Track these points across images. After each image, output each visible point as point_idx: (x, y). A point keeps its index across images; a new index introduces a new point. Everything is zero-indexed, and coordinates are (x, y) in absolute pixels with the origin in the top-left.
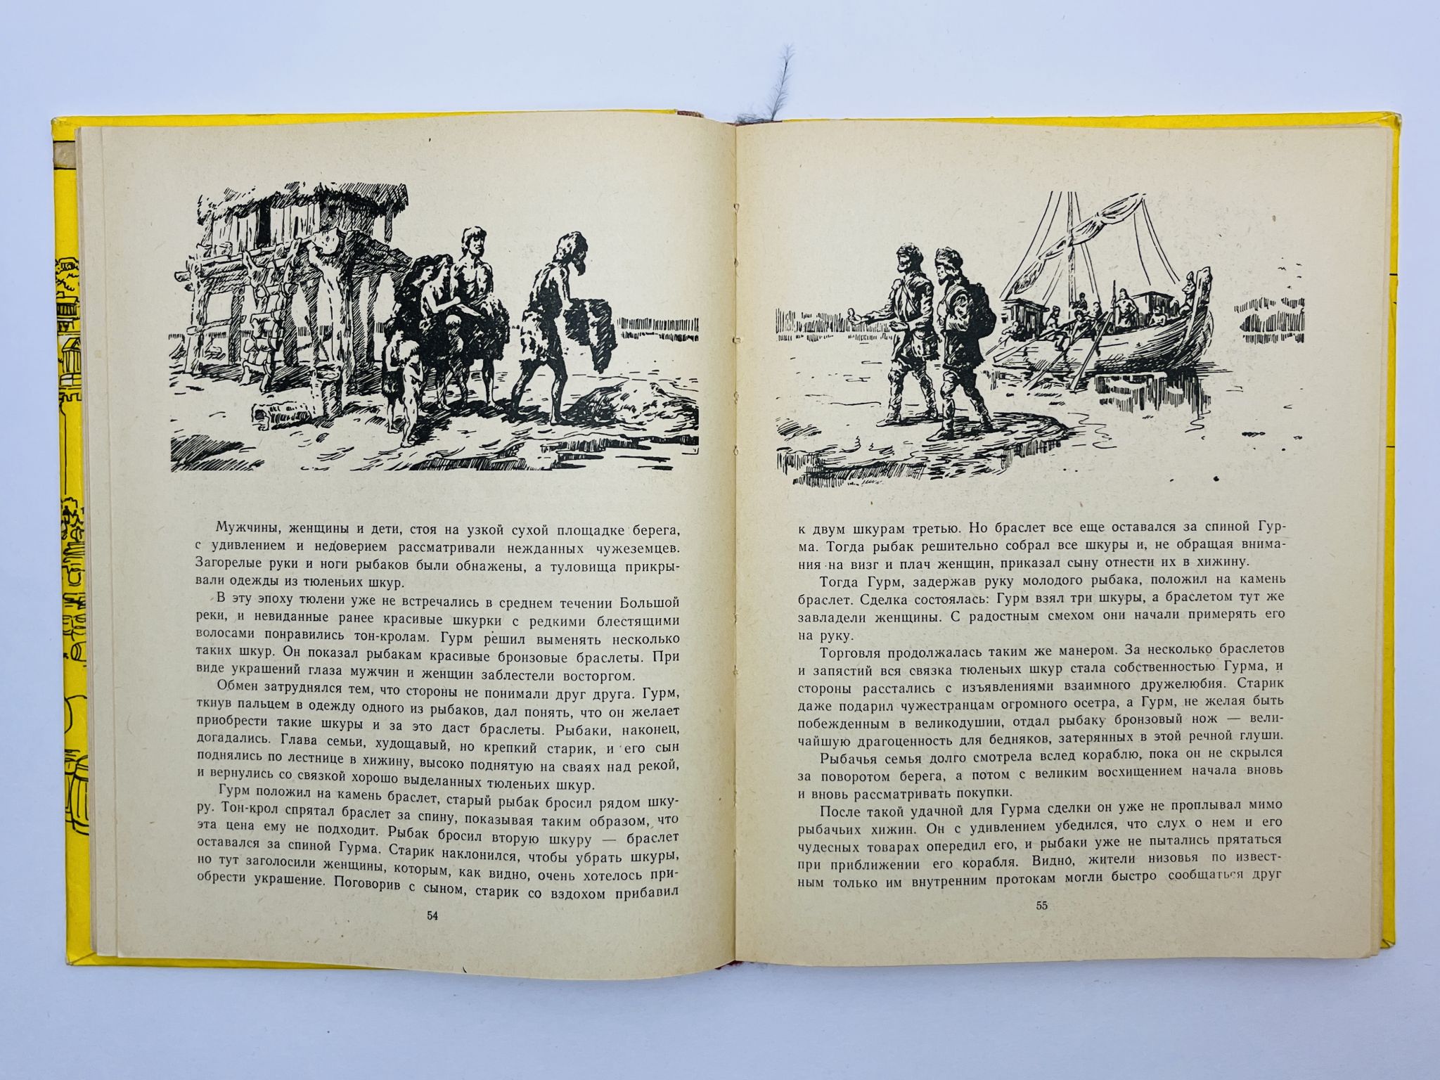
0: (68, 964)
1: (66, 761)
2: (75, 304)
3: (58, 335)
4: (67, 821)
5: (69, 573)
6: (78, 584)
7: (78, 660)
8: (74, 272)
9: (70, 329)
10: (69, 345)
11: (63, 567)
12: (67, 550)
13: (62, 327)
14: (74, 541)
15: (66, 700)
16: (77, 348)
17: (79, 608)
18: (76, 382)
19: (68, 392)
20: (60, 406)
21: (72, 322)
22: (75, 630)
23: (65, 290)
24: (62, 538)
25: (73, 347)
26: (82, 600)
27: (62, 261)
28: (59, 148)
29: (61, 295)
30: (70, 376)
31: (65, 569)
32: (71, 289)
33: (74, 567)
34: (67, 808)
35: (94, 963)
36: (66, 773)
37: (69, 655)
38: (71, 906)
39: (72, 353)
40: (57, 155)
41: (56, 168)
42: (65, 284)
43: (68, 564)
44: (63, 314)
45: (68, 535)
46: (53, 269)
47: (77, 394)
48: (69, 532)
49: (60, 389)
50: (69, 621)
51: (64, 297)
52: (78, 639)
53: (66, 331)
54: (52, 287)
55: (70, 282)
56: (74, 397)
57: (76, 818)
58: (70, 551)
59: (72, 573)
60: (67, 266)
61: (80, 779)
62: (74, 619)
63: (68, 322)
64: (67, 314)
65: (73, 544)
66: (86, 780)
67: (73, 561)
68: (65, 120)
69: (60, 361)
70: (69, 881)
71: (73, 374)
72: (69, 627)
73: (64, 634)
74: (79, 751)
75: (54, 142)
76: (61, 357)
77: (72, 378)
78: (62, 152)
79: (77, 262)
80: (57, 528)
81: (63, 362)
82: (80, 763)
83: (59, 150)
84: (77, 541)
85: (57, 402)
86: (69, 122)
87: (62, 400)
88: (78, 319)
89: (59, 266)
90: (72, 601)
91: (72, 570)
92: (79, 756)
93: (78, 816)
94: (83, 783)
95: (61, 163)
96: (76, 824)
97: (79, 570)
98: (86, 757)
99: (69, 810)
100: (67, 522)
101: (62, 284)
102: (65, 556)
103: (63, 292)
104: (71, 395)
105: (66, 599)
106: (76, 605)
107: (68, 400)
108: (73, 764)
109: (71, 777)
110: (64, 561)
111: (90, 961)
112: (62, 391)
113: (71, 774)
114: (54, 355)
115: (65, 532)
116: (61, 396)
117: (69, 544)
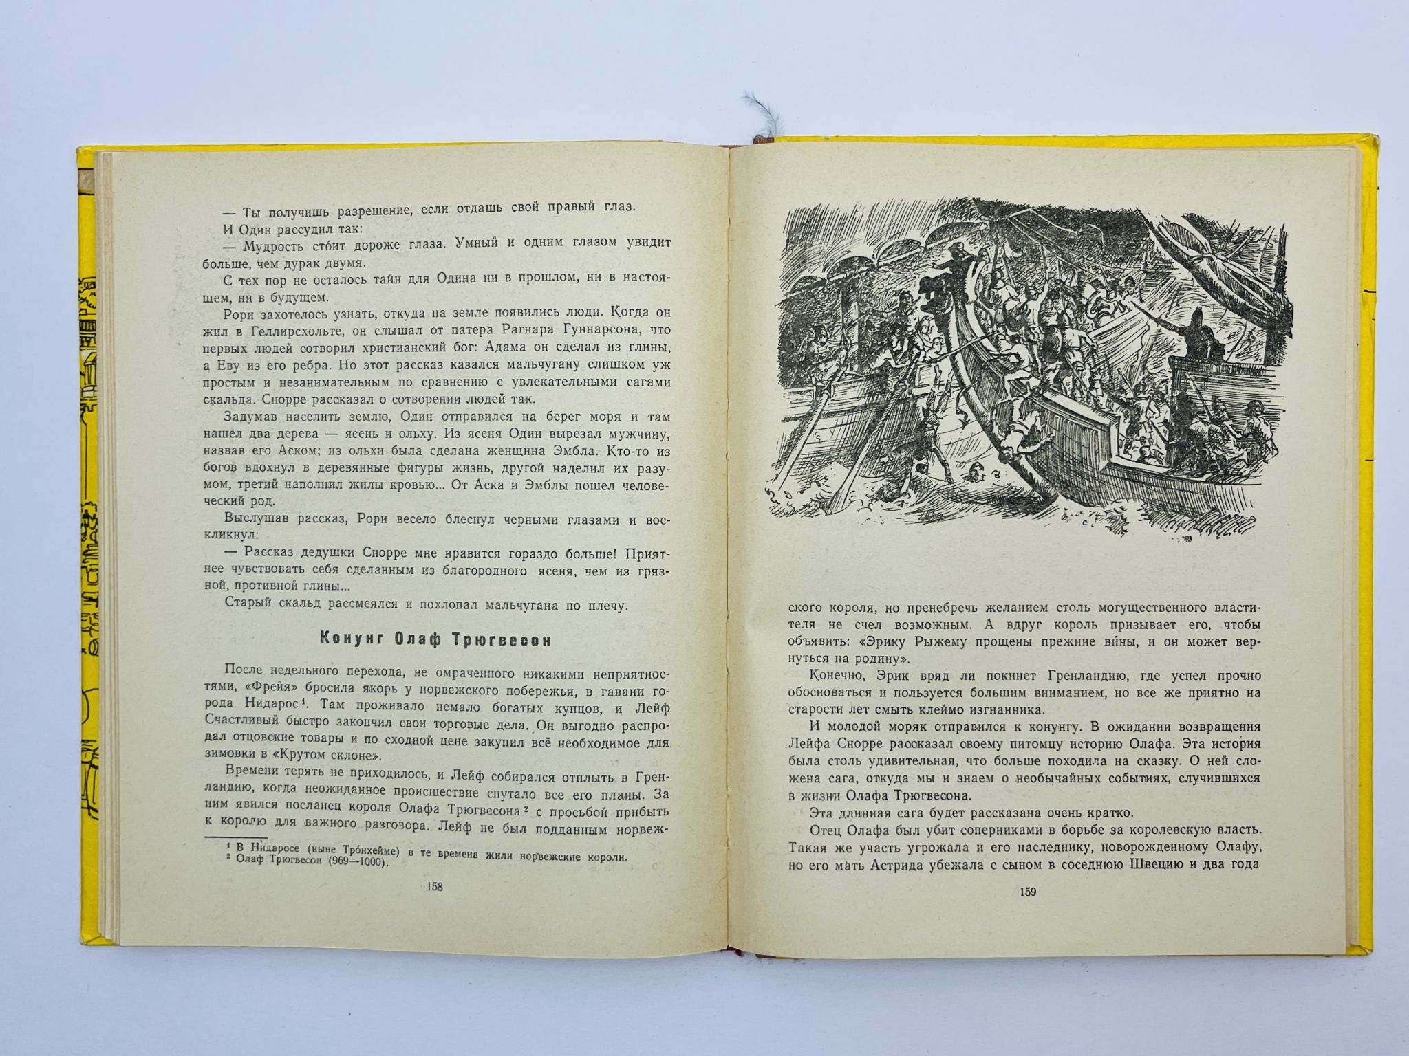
0: (82, 944)
1: (82, 751)
2: (96, 321)
3: (81, 350)
4: (83, 808)
5: (88, 573)
6: (96, 583)
7: (95, 655)
8: (96, 290)
9: (91, 344)
10: (91, 359)
11: (82, 567)
12: (86, 551)
13: (84, 342)
14: (93, 542)
15: (84, 693)
17: (96, 606)
18: (97, 394)
19: (89, 403)
20: (82, 416)
21: (94, 338)
22: (93, 627)
23: (88, 308)
24: (82, 540)
25: (94, 361)
26: (99, 598)
27: (85, 281)
28: (84, 175)
29: (83, 312)
30: (91, 388)
31: (84, 570)
32: (93, 307)
33: (93, 567)
34: (83, 795)
36: (83, 762)
37: (87, 651)
38: (86, 889)
39: (93, 366)
40: (81, 183)
41: (80, 194)
42: (87, 301)
43: (87, 564)
44: (86, 330)
45: (88, 537)
46: (76, 287)
47: (98, 405)
48: (88, 534)
49: (81, 400)
50: (88, 618)
51: (86, 314)
52: (95, 635)
53: (88, 346)
54: (75, 305)
55: (91, 300)
56: (95, 408)
57: (91, 805)
58: (89, 553)
59: (91, 573)
60: (88, 284)
61: (96, 768)
62: (92, 617)
63: (91, 338)
64: (89, 330)
65: (93, 545)
66: (102, 769)
67: (92, 562)
68: (89, 149)
69: (82, 374)
70: (84, 865)
71: (94, 386)
72: (87, 624)
73: (83, 631)
74: (95, 741)
75: (79, 169)
76: (83, 371)
77: (93, 390)
78: (86, 180)
79: (100, 281)
80: (77, 531)
81: (84, 375)
82: (97, 752)
83: (83, 177)
84: (96, 543)
85: (79, 413)
86: (92, 151)
87: (83, 410)
88: (99, 334)
89: (82, 285)
90: (91, 599)
91: (91, 570)
92: (95, 746)
93: (94, 803)
94: (98, 772)
96: (91, 811)
97: (97, 570)
98: (101, 747)
99: (85, 797)
100: (86, 525)
101: (85, 303)
102: (84, 557)
103: (86, 310)
104: (93, 406)
105: (85, 598)
106: (94, 603)
107: (89, 411)
108: (89, 754)
109: (88, 766)
110: (84, 562)
111: (103, 941)
112: (83, 402)
113: (87, 763)
114: (76, 368)
115: (85, 534)
116: (83, 407)
117: (88, 546)
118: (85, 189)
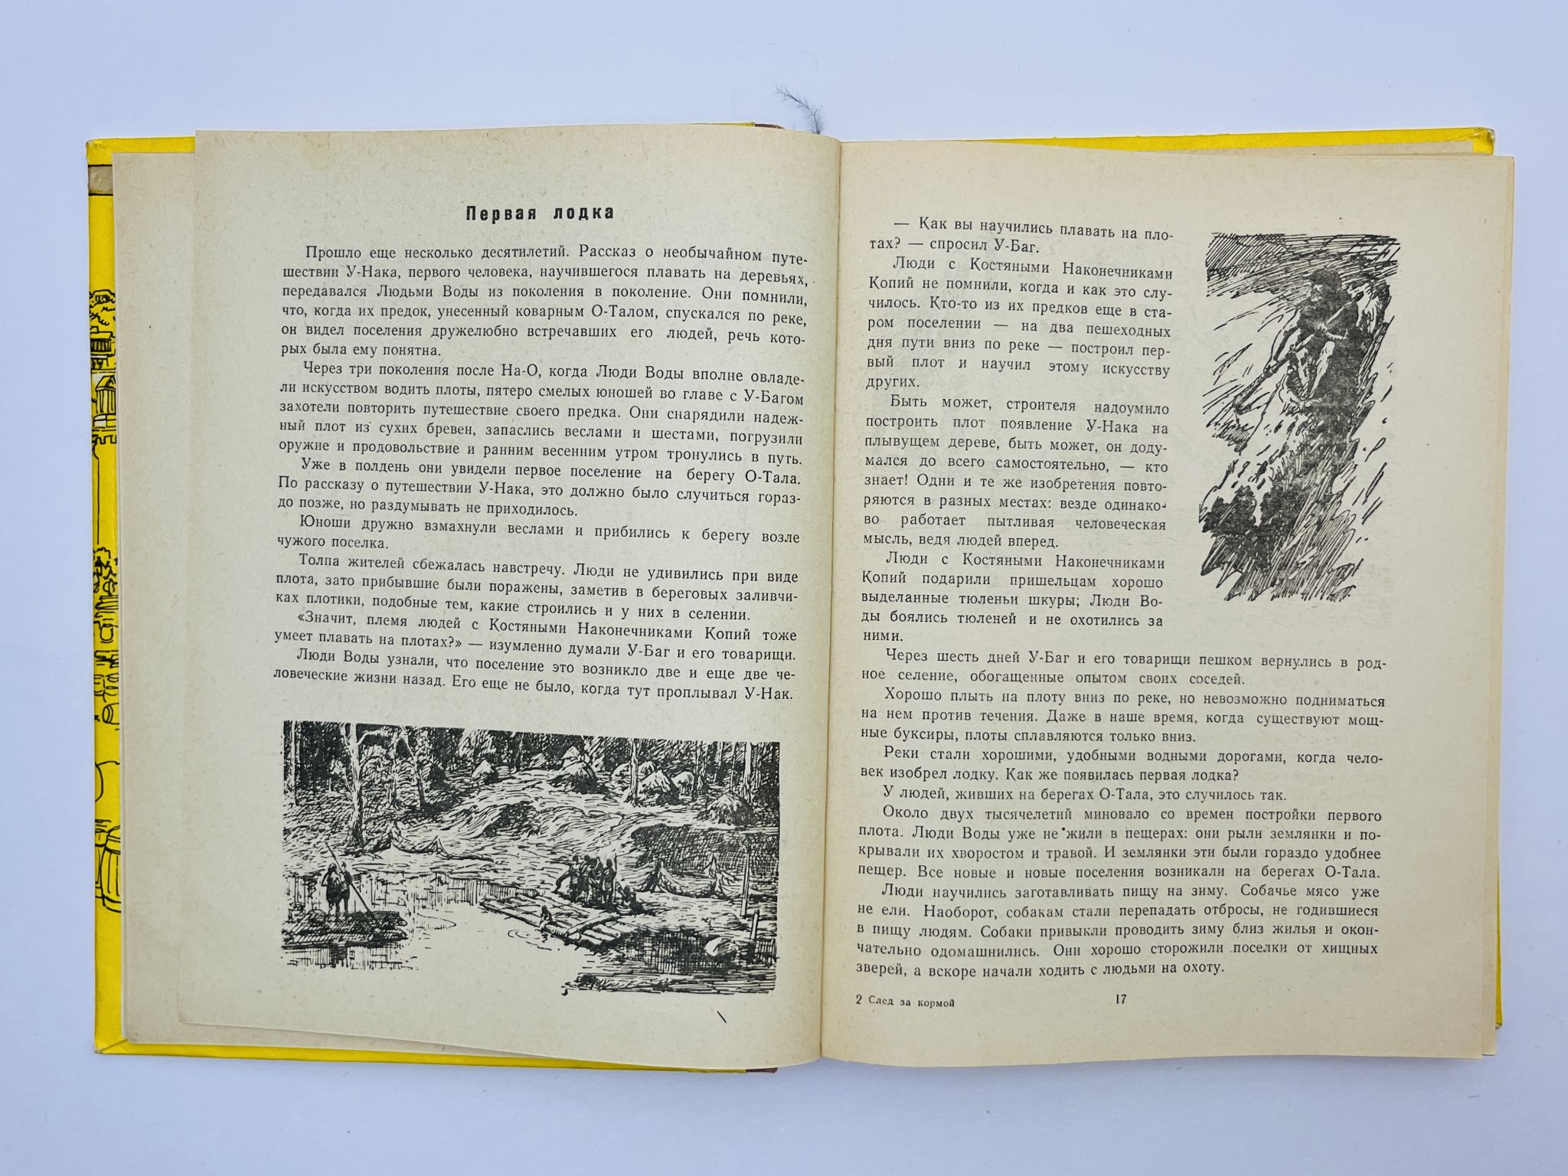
0: (96, 1052)
1: (96, 832)
2: (110, 340)
3: (92, 373)
4: (96, 897)
5: (101, 629)
6: (110, 640)
7: (110, 723)
8: (109, 305)
9: (104, 366)
10: (103, 383)
11: (95, 622)
12: (99, 604)
13: (96, 364)
14: (106, 594)
15: (97, 766)
16: (112, 387)
17: (111, 667)
18: (110, 423)
19: (101, 434)
20: (93, 449)
21: (106, 359)
22: (107, 691)
23: (99, 325)
24: (94, 592)
25: (107, 386)
26: (114, 658)
27: (96, 294)
28: (95, 172)
29: (95, 330)
30: (104, 417)
31: (97, 625)
32: (105, 324)
33: (107, 622)
34: (97, 883)
35: (124, 1052)
36: (96, 845)
37: (100, 718)
38: (101, 989)
39: (106, 392)
40: (92, 181)
41: (91, 194)
42: (99, 318)
43: (100, 619)
44: (97, 351)
45: (101, 587)
46: (87, 302)
47: (111, 436)
48: (101, 584)
49: (93, 431)
50: (101, 681)
51: (98, 332)
52: (110, 700)
53: (100, 369)
54: (86, 322)
55: (106, 316)
56: (108, 439)
57: (106, 894)
58: (102, 605)
59: (104, 629)
60: (103, 298)
61: (111, 851)
62: (106, 679)
63: (103, 359)
64: (101, 351)
65: (106, 597)
66: (118, 853)
67: (105, 616)
68: (101, 142)
69: (94, 401)
70: (99, 962)
71: (106, 415)
72: (100, 687)
73: (95, 695)
74: (110, 821)
75: (89, 166)
76: (94, 397)
77: (106, 419)
78: (97, 177)
79: (114, 294)
80: (89, 581)
81: (96, 402)
82: (112, 834)
83: (93, 175)
84: (110, 595)
85: (91, 445)
86: (104, 145)
87: (95, 442)
88: (112, 355)
89: (93, 299)
90: (104, 659)
91: (105, 625)
92: (110, 826)
93: (109, 892)
94: (114, 856)
95: (96, 188)
96: (106, 900)
97: (111, 625)
98: (118, 827)
99: (99, 885)
100: (99, 574)
101: (96, 319)
102: (96, 611)
103: (97, 327)
104: (105, 437)
105: (98, 657)
106: (108, 664)
107: (101, 443)
108: (104, 836)
109: (102, 849)
110: (96, 616)
111: (120, 1049)
112: (95, 433)
113: (101, 846)
114: (87, 394)
115: (97, 584)
116: (94, 439)
117: (101, 598)
118: (98, 187)
